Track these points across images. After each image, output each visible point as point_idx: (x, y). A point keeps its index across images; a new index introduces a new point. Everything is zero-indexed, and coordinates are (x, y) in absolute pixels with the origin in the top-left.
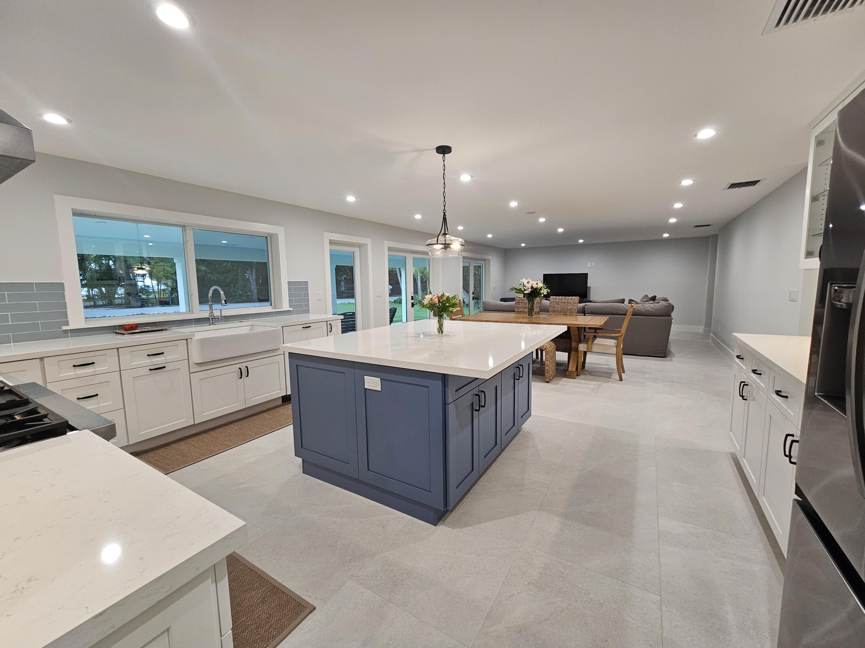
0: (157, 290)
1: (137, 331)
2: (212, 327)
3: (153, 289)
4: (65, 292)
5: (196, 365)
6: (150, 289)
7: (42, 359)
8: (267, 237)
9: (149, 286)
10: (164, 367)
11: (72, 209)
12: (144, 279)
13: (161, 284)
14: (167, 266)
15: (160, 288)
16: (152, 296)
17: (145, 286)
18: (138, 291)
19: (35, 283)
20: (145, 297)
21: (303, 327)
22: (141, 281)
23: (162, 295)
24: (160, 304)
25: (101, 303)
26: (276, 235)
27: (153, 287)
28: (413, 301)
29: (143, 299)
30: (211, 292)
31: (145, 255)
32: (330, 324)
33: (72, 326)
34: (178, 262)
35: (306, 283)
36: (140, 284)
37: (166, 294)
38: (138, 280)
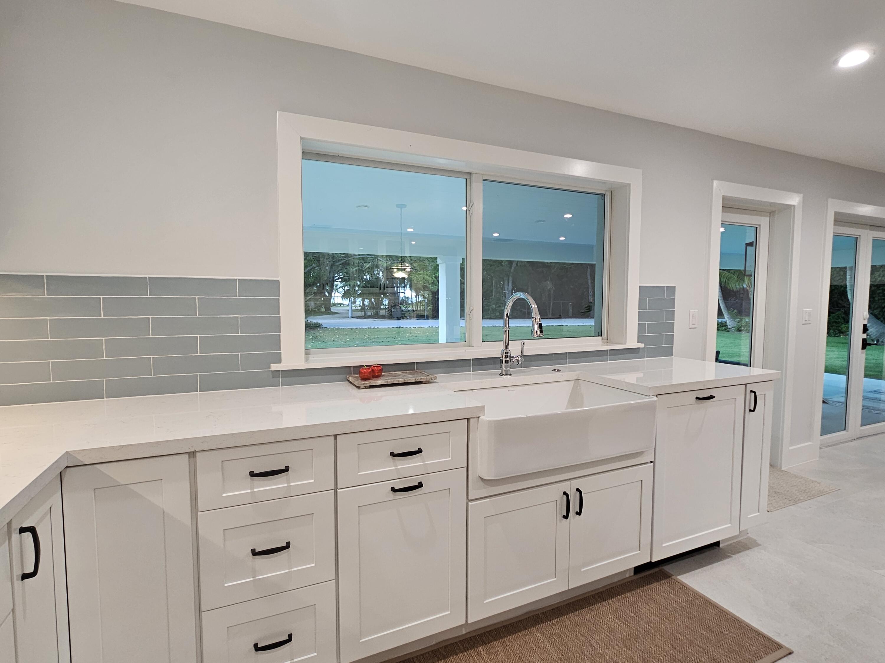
0: (415, 302)
1: (380, 382)
2: (506, 380)
3: (412, 301)
4: (280, 298)
5: (482, 484)
6: (409, 300)
7: (192, 454)
8: (603, 196)
9: (409, 297)
10: (420, 485)
11: (302, 138)
12: (405, 290)
13: (419, 296)
14: (427, 275)
15: (417, 300)
16: (410, 308)
17: (405, 297)
18: (400, 302)
19: (239, 280)
20: (405, 308)
21: (697, 398)
22: (403, 292)
23: (419, 307)
24: (417, 318)
25: (369, 313)
26: (625, 188)
27: (412, 299)
28: (865, 335)
29: (402, 311)
30: (511, 304)
31: (407, 255)
32: (752, 391)
33: (286, 364)
34: (442, 263)
35: (672, 290)
36: (402, 295)
37: (422, 306)
38: (401, 291)
